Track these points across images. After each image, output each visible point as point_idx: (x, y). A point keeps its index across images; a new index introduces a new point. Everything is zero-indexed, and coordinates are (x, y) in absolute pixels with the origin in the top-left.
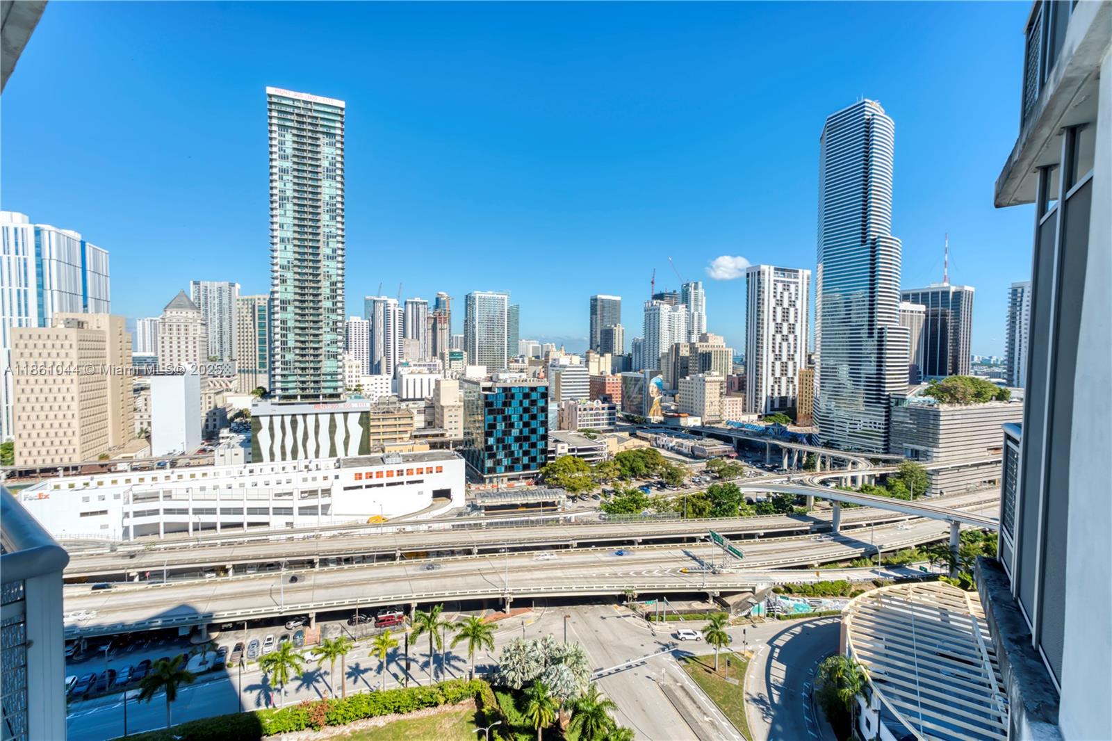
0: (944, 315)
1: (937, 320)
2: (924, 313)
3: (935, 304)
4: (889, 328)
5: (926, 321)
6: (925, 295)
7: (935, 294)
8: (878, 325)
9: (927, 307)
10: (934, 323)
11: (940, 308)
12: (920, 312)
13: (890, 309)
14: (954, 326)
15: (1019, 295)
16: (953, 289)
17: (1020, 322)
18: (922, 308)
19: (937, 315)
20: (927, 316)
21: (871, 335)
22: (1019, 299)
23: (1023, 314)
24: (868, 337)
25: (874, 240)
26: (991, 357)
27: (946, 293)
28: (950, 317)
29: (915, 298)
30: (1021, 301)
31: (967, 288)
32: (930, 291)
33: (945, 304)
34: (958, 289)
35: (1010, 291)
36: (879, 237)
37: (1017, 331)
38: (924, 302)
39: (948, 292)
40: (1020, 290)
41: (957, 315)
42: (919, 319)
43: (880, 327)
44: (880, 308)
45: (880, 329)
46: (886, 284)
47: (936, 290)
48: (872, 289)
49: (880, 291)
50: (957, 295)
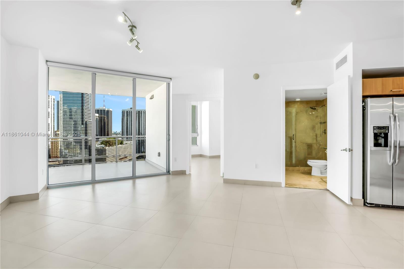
0: (104, 118)
1: (102, 119)
2: (98, 117)
3: (101, 114)
4: (89, 122)
5: (99, 120)
6: (98, 111)
7: (101, 110)
9: (99, 115)
11: (103, 115)
12: (97, 116)
13: (89, 115)
14: (107, 121)
15: (124, 113)
16: (106, 109)
17: (124, 121)
18: (97, 115)
19: (102, 118)
20: (99, 118)
21: (82, 124)
22: (124, 114)
23: (125, 119)
26: (116, 132)
27: (104, 111)
28: (106, 119)
30: (125, 115)
31: (110, 109)
32: (100, 109)
33: (104, 115)
34: (108, 110)
35: (122, 112)
37: (124, 124)
38: (98, 113)
39: (105, 110)
40: (124, 112)
41: (108, 118)
42: (97, 119)
43: (85, 121)
44: (86, 114)
45: (85, 122)
46: (87, 106)
47: (101, 109)
48: (82, 107)
49: (85, 108)
50: (108, 111)
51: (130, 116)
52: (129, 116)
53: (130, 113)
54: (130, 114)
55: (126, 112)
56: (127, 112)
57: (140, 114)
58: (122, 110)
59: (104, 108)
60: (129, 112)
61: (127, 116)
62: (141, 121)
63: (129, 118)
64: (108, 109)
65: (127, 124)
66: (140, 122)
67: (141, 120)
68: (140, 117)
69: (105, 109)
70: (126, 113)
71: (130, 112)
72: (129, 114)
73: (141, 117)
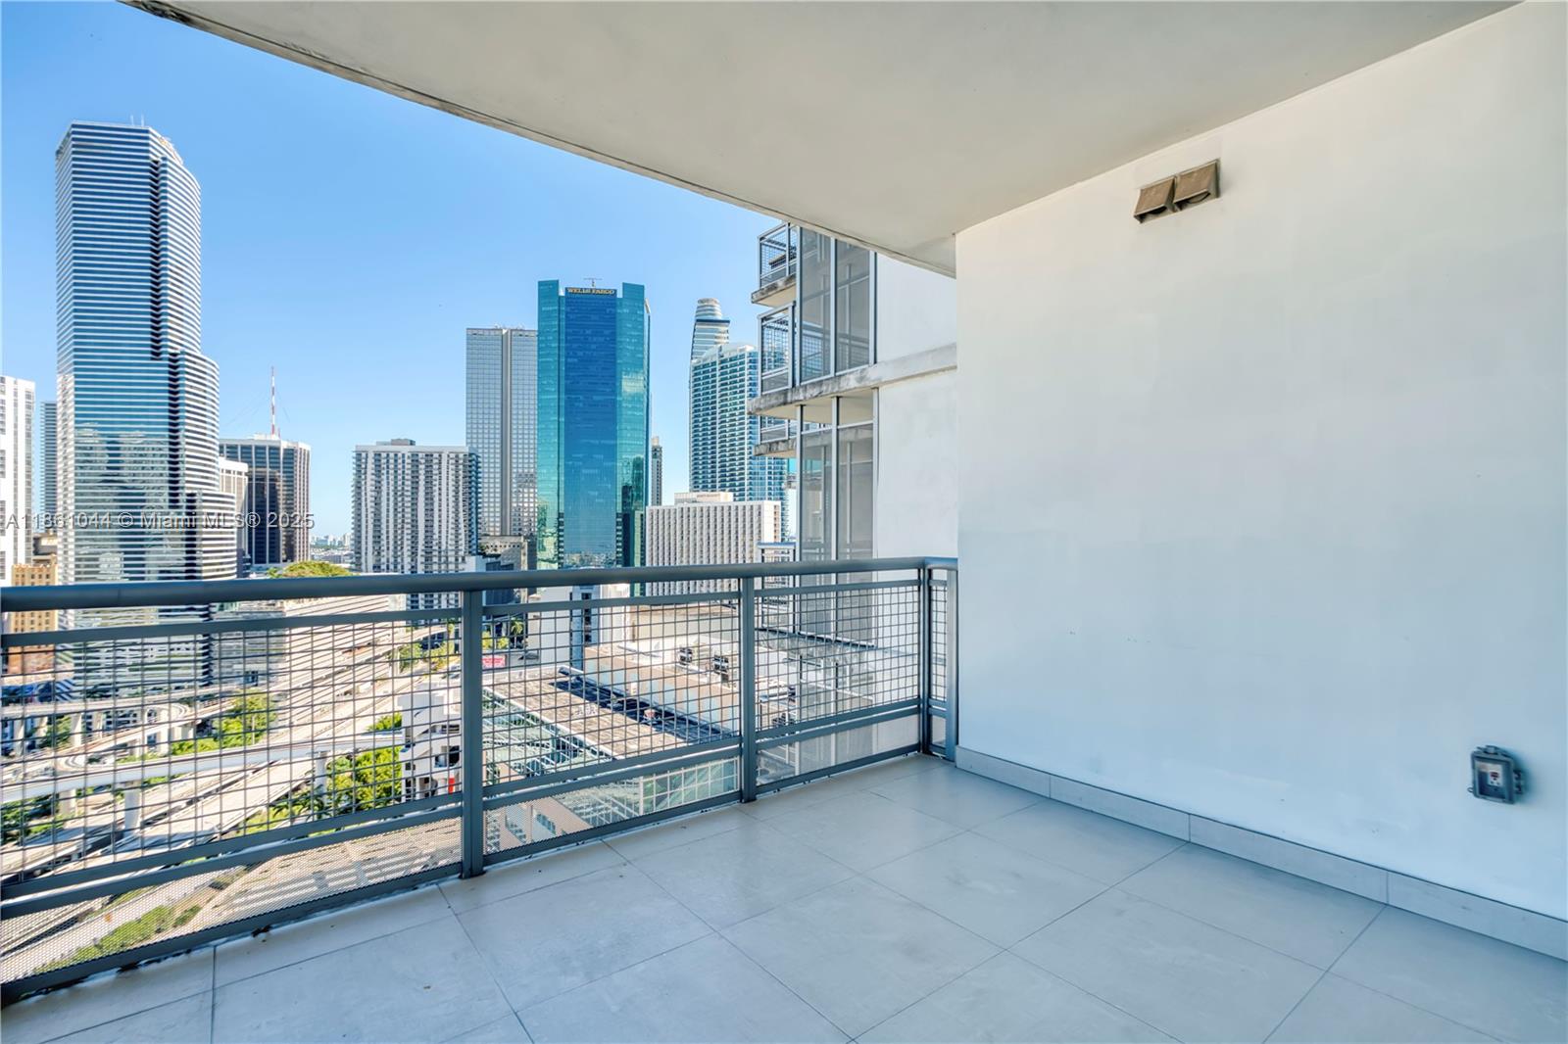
0: (273, 480)
1: (264, 485)
2: (246, 474)
3: (261, 463)
4: (204, 495)
5: (250, 486)
6: (246, 449)
7: (260, 449)
8: (187, 488)
9: (250, 467)
10: (260, 488)
11: (268, 470)
12: (240, 473)
13: (205, 465)
14: (288, 495)
15: (363, 461)
16: (284, 445)
17: (366, 494)
18: (244, 467)
19: (263, 479)
20: (250, 479)
21: (174, 503)
22: (363, 466)
23: (369, 483)
24: (170, 507)
25: (175, 355)
26: (327, 537)
27: (274, 450)
28: (281, 483)
29: (231, 452)
30: (366, 468)
31: (302, 445)
32: (252, 443)
33: (275, 466)
34: (291, 446)
35: (354, 455)
36: (183, 353)
37: (363, 504)
38: (246, 458)
39: (278, 449)
40: (364, 455)
41: (290, 482)
42: (240, 483)
43: (190, 492)
44: (188, 463)
45: (189, 495)
46: (197, 426)
47: (261, 444)
48: (174, 431)
49: (187, 437)
50: (290, 454)
51: (392, 472)
52: (388, 472)
53: (392, 461)
54: (392, 466)
55: (371, 455)
56: (378, 455)
57: (436, 467)
58: (357, 446)
59: (275, 437)
60: (388, 455)
61: (378, 473)
62: (436, 494)
63: (384, 483)
64: (293, 443)
65: (377, 504)
66: (432, 499)
67: (436, 488)
68: (434, 477)
69: (280, 442)
70: (371, 461)
71: (392, 455)
72: (388, 467)
73: (437, 477)
